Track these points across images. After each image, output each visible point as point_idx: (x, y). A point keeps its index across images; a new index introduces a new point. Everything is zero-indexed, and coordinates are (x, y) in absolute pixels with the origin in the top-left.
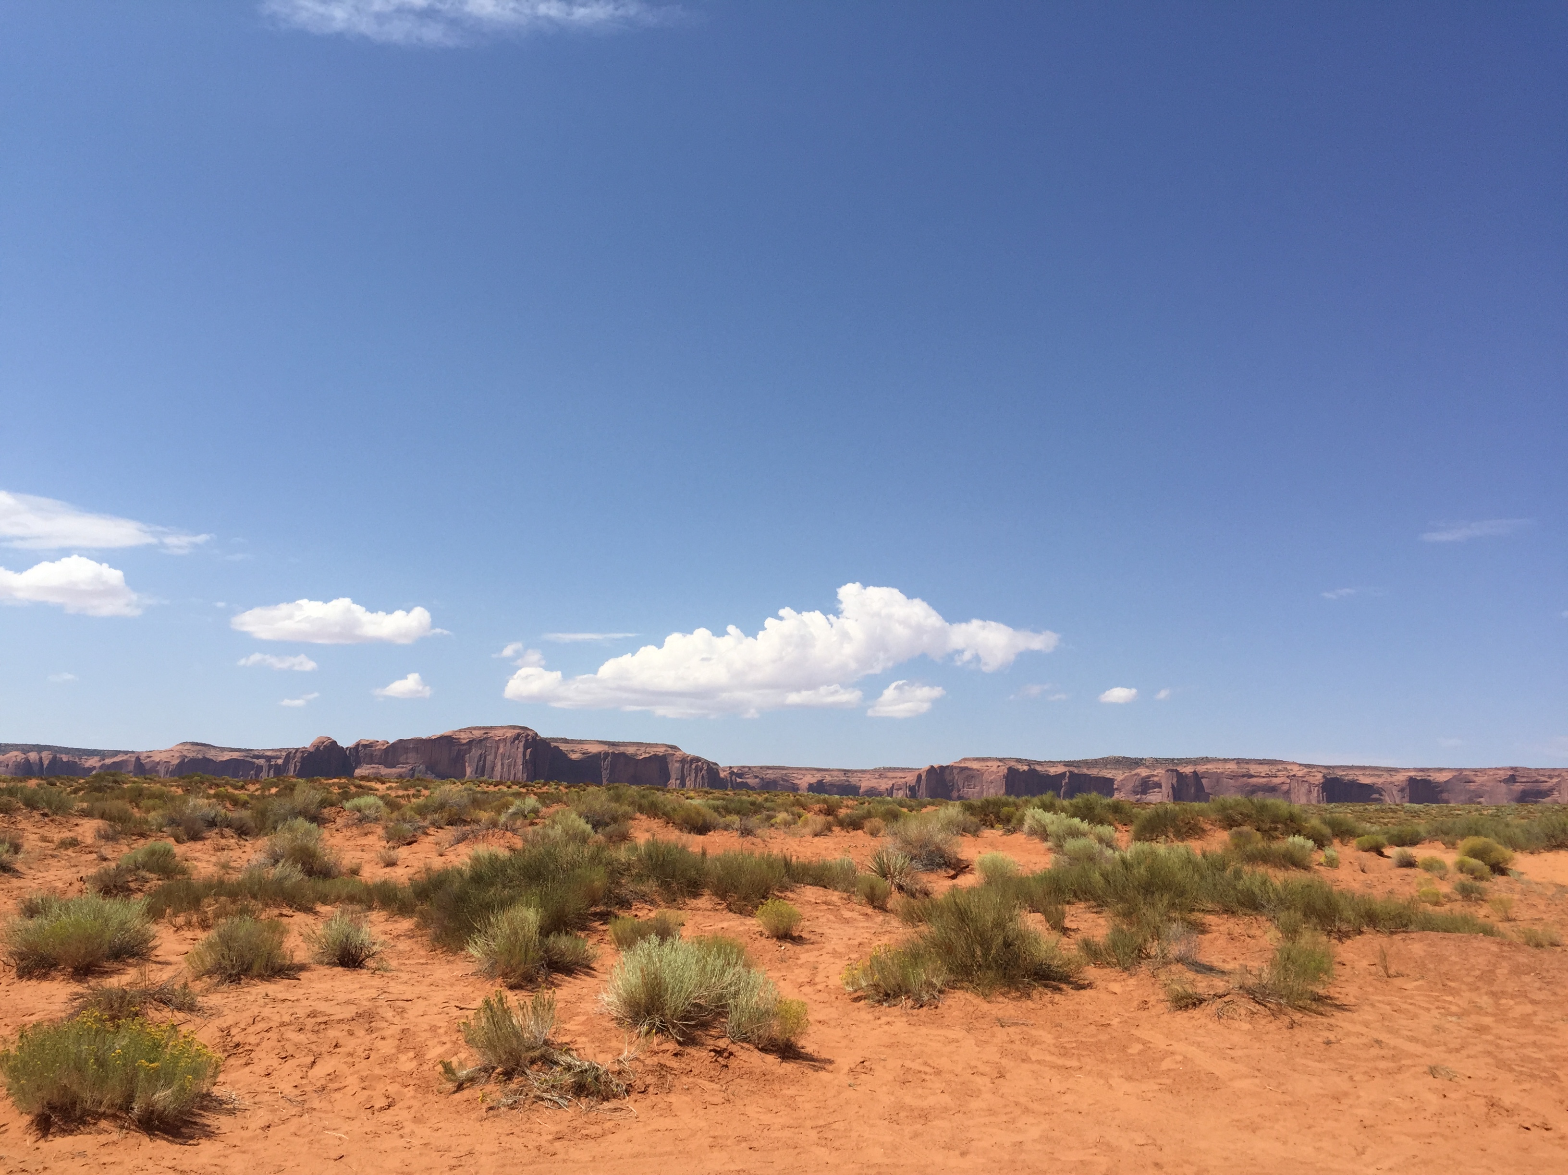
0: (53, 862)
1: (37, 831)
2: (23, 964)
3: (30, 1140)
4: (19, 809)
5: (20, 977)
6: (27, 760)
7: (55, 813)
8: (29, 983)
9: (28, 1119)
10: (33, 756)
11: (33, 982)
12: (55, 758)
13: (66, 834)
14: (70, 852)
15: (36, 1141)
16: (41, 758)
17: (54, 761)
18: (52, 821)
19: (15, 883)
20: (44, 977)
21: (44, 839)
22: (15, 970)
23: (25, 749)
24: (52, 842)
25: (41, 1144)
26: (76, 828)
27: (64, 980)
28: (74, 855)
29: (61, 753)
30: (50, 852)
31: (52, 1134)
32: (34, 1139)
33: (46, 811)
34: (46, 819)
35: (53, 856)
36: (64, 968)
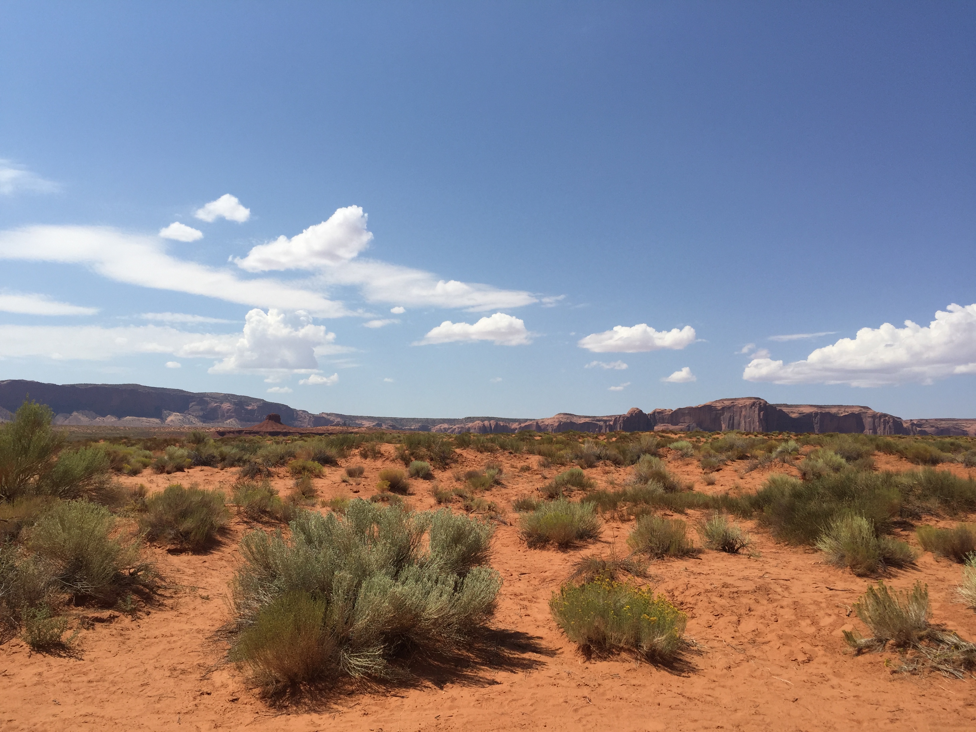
0: (520, 479)
1: (508, 462)
2: (531, 539)
3: (580, 661)
4: (497, 449)
5: (530, 547)
6: (484, 425)
7: (516, 452)
8: (535, 551)
9: (574, 646)
10: (486, 423)
11: (537, 551)
12: (497, 423)
13: (523, 464)
14: (526, 474)
15: (584, 662)
16: (490, 424)
17: (497, 425)
18: (515, 456)
19: (504, 491)
20: (543, 548)
21: (512, 466)
22: (526, 543)
23: (483, 419)
24: (516, 468)
25: (587, 664)
26: (528, 460)
27: (554, 550)
28: (529, 475)
29: (499, 421)
30: (517, 474)
31: (594, 658)
32: (582, 661)
33: (511, 451)
34: (512, 455)
35: (519, 476)
36: (553, 543)
